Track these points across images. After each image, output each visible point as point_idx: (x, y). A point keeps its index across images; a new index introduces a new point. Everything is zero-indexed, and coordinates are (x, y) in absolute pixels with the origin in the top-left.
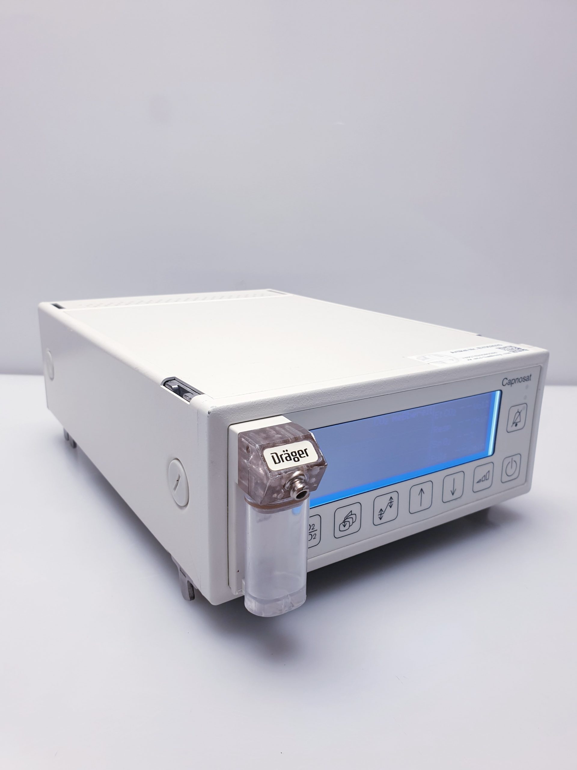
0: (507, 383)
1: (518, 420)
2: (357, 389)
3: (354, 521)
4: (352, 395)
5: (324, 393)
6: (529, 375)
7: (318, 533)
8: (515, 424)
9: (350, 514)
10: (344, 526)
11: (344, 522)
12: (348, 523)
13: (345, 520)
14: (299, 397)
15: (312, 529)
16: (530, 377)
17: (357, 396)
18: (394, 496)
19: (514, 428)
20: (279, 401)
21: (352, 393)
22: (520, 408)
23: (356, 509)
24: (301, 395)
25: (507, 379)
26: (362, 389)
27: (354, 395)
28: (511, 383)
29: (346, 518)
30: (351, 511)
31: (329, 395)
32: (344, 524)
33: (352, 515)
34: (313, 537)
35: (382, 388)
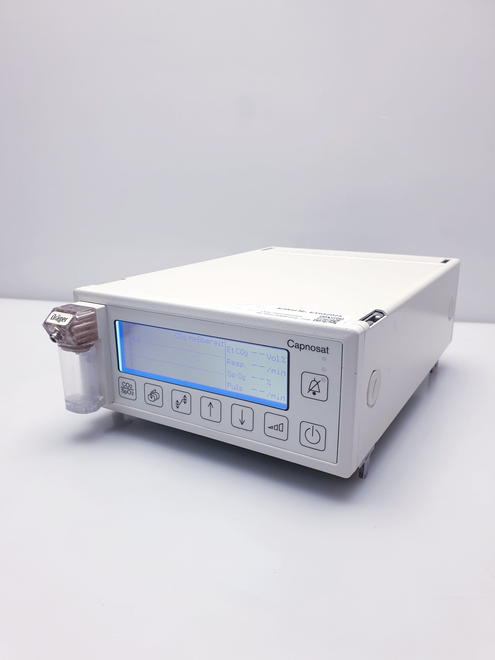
0: (293, 345)
1: (316, 389)
2: (150, 304)
3: (158, 398)
4: (147, 307)
5: (130, 300)
6: (326, 348)
7: (134, 392)
8: (311, 392)
9: (155, 391)
10: (151, 398)
11: (151, 394)
12: (153, 397)
13: (151, 393)
14: (115, 297)
15: (131, 388)
16: (326, 350)
17: (149, 309)
18: (188, 396)
19: (310, 394)
20: (104, 296)
21: (147, 306)
22: (318, 378)
23: (159, 390)
24: (117, 296)
25: (293, 342)
26: (154, 305)
27: (148, 308)
28: (299, 347)
29: (152, 393)
30: (155, 390)
31: (132, 302)
32: (151, 395)
33: (156, 392)
34: (132, 394)
35: (168, 309)
